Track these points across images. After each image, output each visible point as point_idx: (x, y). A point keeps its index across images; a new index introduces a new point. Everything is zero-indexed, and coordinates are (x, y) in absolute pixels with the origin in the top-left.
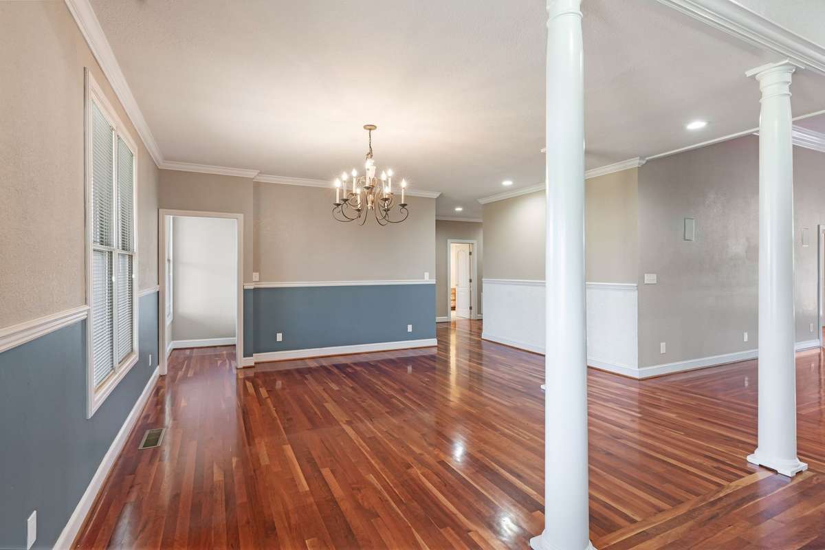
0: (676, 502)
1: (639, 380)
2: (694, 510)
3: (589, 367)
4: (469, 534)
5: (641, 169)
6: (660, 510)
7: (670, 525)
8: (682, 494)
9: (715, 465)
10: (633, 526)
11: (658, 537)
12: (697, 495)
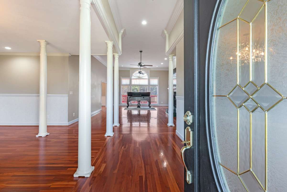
0: (99, 149)
1: (68, 126)
2: (103, 149)
3: (47, 126)
4: (51, 187)
5: (69, 57)
6: (97, 153)
7: (101, 154)
8: (98, 148)
9: (100, 139)
10: (94, 159)
11: (100, 158)
12: (101, 146)
